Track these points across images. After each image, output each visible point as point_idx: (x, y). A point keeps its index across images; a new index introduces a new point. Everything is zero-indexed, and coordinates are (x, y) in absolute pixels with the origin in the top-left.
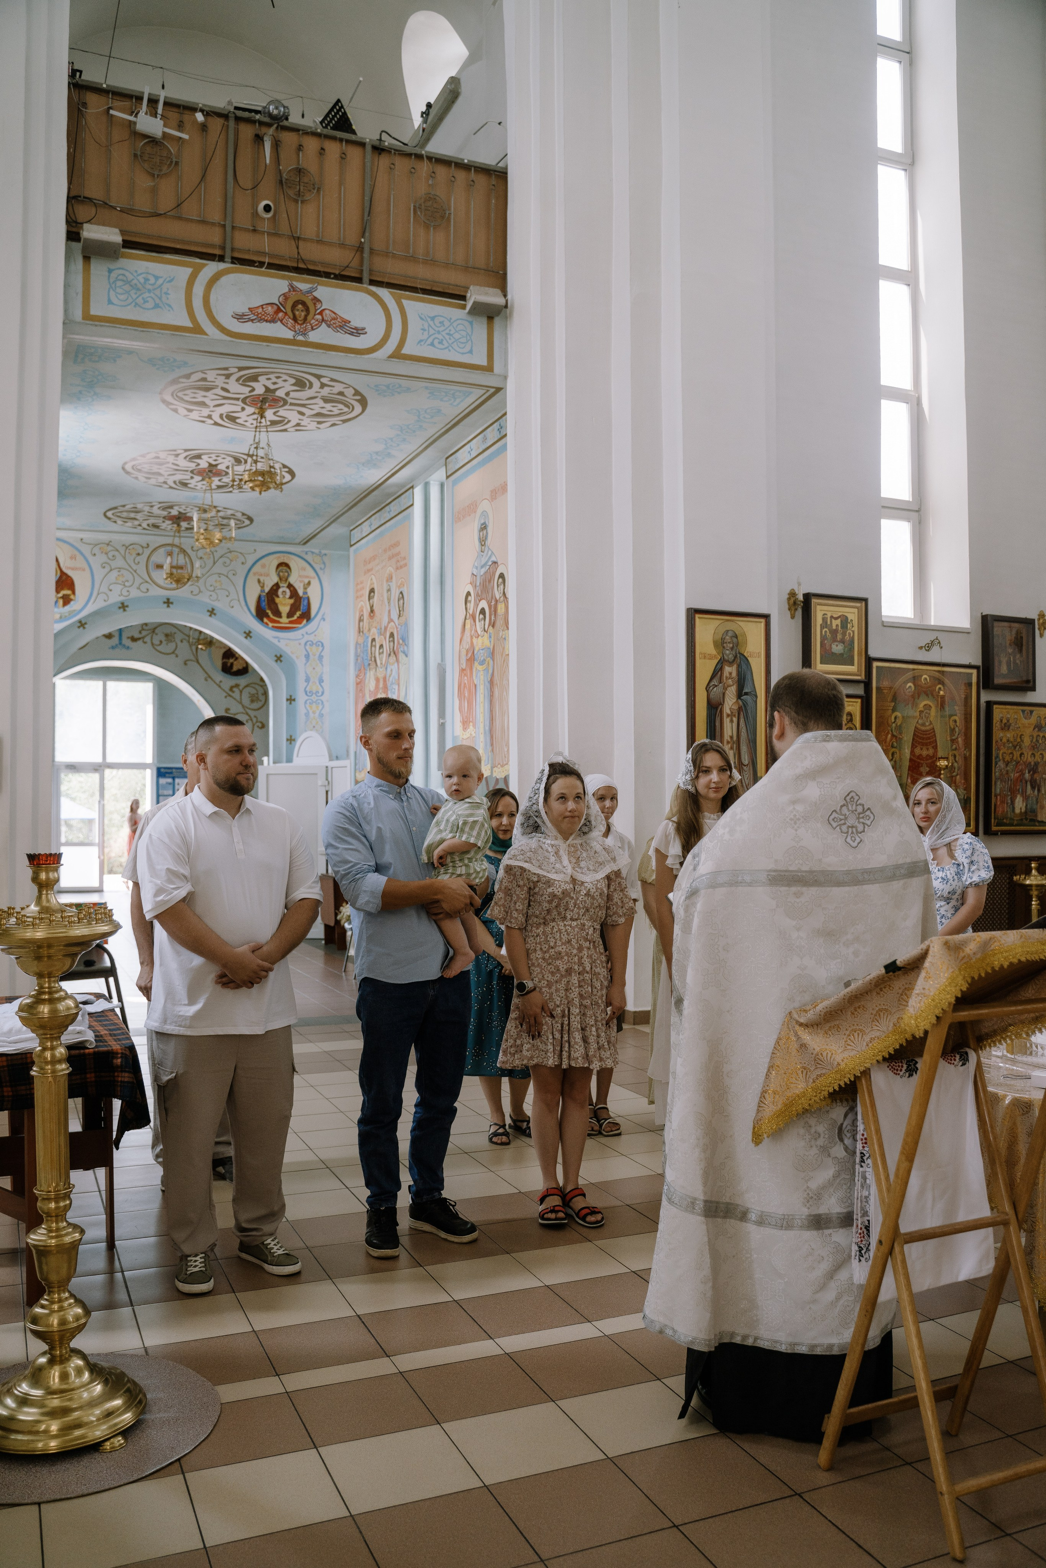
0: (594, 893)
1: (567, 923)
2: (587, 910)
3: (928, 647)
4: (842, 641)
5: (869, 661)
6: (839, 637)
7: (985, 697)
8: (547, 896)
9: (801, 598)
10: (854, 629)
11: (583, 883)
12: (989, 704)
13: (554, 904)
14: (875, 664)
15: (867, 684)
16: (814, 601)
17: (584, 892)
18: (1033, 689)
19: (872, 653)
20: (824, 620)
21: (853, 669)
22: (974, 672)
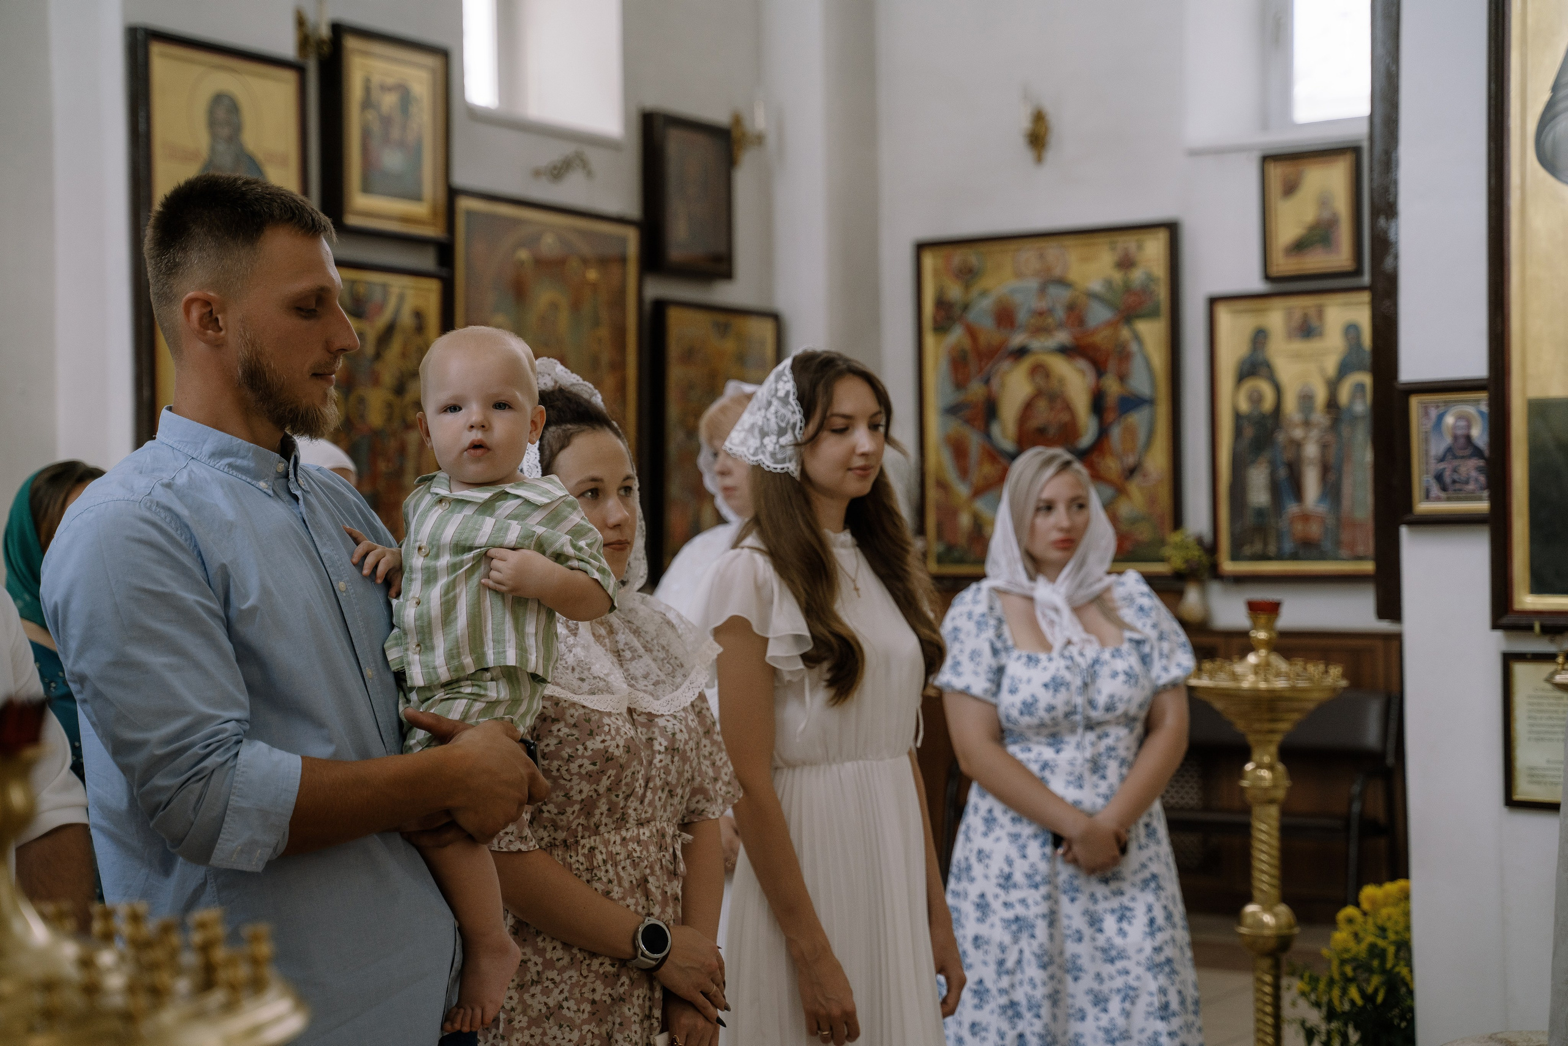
0: (686, 743)
1: (628, 835)
2: (671, 794)
3: (558, 172)
4: (402, 144)
5: (452, 193)
6: (395, 133)
7: (655, 289)
8: (586, 762)
9: (325, 32)
10: (424, 118)
11: (651, 717)
12: (660, 307)
13: (605, 782)
14: (464, 204)
15: (445, 251)
16: (351, 43)
17: (660, 744)
18: (727, 274)
19: (461, 178)
20: (367, 90)
21: (420, 210)
22: (632, 236)
